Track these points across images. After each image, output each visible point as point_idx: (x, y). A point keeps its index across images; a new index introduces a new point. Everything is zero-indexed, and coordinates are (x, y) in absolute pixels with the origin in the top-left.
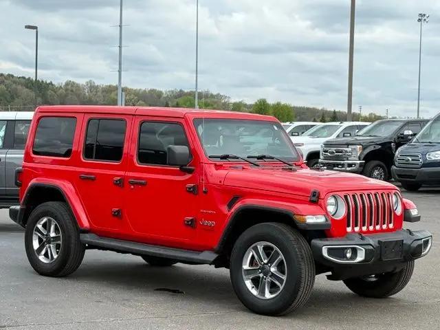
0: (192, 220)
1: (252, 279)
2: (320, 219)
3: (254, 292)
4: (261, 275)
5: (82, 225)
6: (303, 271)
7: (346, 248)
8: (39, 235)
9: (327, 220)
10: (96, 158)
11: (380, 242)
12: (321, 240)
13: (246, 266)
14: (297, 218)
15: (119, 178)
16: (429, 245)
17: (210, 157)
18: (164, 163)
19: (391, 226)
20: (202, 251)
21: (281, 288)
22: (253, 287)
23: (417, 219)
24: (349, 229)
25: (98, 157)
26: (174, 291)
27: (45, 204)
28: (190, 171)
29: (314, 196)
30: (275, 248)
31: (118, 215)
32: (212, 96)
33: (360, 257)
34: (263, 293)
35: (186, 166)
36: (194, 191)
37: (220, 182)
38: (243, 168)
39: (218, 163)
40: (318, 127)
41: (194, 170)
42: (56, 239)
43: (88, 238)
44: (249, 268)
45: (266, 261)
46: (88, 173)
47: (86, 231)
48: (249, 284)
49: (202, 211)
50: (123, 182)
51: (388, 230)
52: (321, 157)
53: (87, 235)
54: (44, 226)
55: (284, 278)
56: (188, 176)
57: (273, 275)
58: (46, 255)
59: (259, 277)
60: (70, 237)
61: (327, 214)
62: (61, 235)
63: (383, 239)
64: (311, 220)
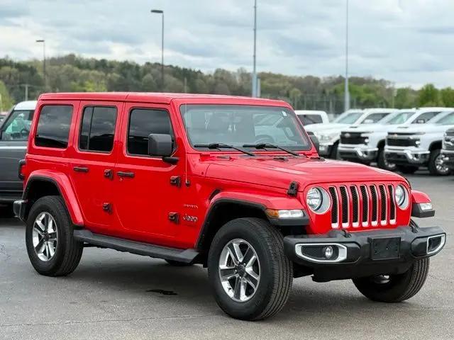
0: (175, 215)
1: (229, 280)
2: (298, 214)
3: (231, 294)
4: (237, 276)
5: (76, 220)
6: (276, 271)
7: (326, 246)
8: (39, 232)
9: (304, 215)
10: (90, 149)
11: (369, 240)
12: (295, 237)
13: (223, 266)
14: (269, 212)
15: (109, 170)
16: (442, 244)
17: (195, 146)
18: (145, 152)
19: (393, 222)
20: (185, 249)
21: (255, 290)
22: (230, 289)
23: (430, 214)
24: (335, 226)
25: (92, 148)
26: (165, 293)
27: (43, 198)
28: (174, 162)
29: (292, 188)
30: (250, 246)
31: (108, 210)
32: (375, 82)
33: (342, 256)
34: (238, 295)
35: (169, 156)
36: (177, 184)
37: (203, 173)
38: (231, 159)
39: (203, 153)
40: (446, 114)
41: (177, 160)
42: (53, 235)
43: (82, 234)
44: (227, 268)
45: (241, 261)
46: (82, 166)
47: (80, 228)
48: (226, 285)
49: (185, 205)
50: (112, 174)
51: (389, 226)
52: (444, 146)
53: (81, 232)
54: (43, 222)
55: (258, 278)
56: (173, 167)
57: (248, 276)
58: (45, 252)
59: (235, 278)
60: (65, 234)
61: (305, 208)
62: (57, 231)
63: (373, 237)
64: (284, 215)
